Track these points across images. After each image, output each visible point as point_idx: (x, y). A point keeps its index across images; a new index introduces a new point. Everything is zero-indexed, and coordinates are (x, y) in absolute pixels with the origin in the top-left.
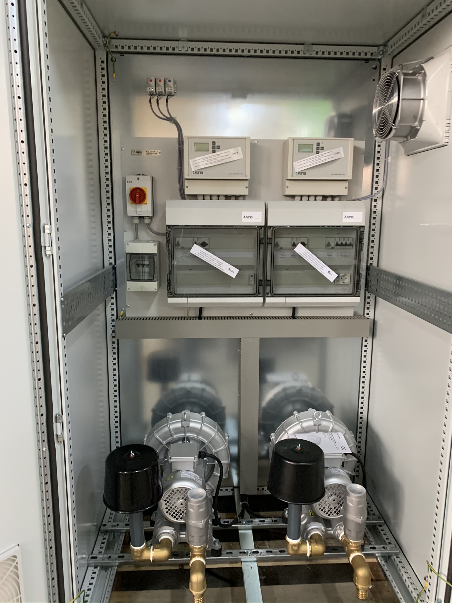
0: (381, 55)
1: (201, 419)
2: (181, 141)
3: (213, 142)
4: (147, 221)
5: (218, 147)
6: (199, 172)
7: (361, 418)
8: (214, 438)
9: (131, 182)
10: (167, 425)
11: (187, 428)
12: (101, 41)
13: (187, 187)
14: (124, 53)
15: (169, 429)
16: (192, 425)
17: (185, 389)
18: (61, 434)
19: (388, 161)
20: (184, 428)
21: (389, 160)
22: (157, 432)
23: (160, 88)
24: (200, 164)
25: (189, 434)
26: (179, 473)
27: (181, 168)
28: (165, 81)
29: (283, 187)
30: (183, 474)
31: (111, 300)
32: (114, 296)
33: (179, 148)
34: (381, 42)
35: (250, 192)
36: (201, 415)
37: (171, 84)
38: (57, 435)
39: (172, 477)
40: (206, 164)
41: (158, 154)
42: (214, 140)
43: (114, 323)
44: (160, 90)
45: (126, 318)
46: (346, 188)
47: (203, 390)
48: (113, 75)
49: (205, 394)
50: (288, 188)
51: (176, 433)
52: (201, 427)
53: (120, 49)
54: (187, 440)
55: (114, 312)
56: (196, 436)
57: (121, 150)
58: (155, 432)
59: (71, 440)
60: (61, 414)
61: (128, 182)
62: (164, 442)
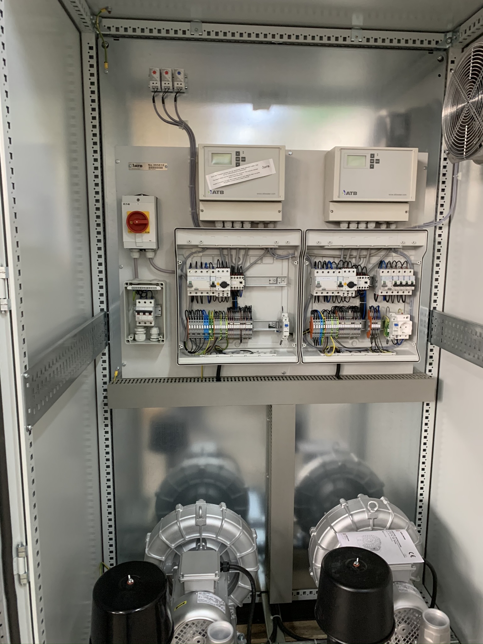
0: (448, 44)
1: (221, 513)
2: (194, 153)
3: (237, 152)
4: (150, 255)
5: (244, 159)
6: (218, 191)
7: (421, 501)
8: (238, 539)
9: (129, 204)
10: (176, 523)
11: (202, 527)
12: (88, 19)
13: (202, 211)
14: (118, 37)
15: (179, 527)
16: (209, 521)
17: (197, 466)
18: (25, 572)
19: (458, 178)
20: (198, 527)
21: (460, 176)
22: (162, 532)
23: (167, 83)
24: (220, 180)
25: (205, 535)
26: (194, 596)
27: (194, 186)
28: (173, 75)
29: (325, 211)
30: (201, 597)
31: (103, 357)
32: (106, 351)
33: (191, 161)
34: (450, 27)
35: (283, 217)
36: (221, 507)
37: (181, 77)
38: (19, 575)
39: (186, 602)
40: (228, 181)
41: (164, 169)
42: (238, 150)
43: (105, 387)
44: (167, 85)
45: (122, 380)
46: (406, 212)
47: (221, 468)
48: (104, 65)
49: (224, 473)
50: (332, 212)
51: (188, 534)
52: (222, 525)
53: (113, 31)
54: (203, 542)
55: (107, 372)
56: (215, 536)
57: (116, 163)
58: (161, 531)
59: (41, 577)
60: (25, 544)
61: (124, 204)
62: (173, 545)
